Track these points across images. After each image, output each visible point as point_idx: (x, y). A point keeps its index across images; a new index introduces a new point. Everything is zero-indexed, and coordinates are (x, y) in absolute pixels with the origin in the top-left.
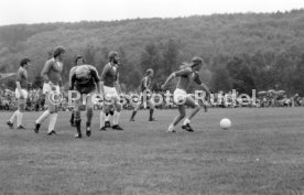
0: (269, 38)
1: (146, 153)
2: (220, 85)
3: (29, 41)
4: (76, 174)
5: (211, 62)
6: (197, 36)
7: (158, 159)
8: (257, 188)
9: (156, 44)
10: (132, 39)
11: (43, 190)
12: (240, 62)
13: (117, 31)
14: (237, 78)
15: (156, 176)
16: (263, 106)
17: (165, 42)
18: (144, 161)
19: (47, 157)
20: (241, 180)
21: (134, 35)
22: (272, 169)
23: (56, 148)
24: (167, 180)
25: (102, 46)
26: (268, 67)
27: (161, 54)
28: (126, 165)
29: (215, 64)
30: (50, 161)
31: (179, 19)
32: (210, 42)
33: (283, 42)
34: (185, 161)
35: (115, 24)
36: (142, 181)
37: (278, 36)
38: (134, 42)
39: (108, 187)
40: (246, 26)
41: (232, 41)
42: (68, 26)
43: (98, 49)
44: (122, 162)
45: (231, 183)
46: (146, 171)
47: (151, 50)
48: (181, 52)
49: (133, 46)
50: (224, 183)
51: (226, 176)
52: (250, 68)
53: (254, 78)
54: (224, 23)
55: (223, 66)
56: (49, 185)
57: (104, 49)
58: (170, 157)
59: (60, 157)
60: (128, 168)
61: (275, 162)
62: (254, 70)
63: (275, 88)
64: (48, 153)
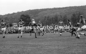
1: (74, 44)
3: (39, 14)
7: (78, 46)
9: (75, 13)
10: (68, 12)
15: (77, 50)
17: (78, 13)
18: (74, 46)
21: (69, 11)
23: (48, 43)
27: (77, 16)
31: (82, 6)
35: (63, 8)
36: (73, 52)
42: (50, 9)
43: (59, 15)
44: (68, 47)
47: (74, 15)
57: (61, 15)
58: (81, 45)
64: (46, 45)
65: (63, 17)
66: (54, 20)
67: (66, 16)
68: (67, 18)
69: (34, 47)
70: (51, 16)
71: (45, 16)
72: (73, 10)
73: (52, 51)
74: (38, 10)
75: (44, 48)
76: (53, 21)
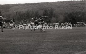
0: (80, 7)
1: (44, 40)
2: (66, 20)
3: (10, 9)
4: (24, 46)
5: (63, 14)
6: (59, 7)
7: (48, 41)
8: (76, 49)
9: (47, 9)
11: (15, 50)
12: (71, 14)
13: (36, 6)
14: (71, 19)
16: (78, 26)
17: (50, 9)
18: (44, 42)
19: (16, 41)
20: (72, 47)
22: (80, 44)
23: (19, 39)
24: (50, 47)
25: (31, 10)
26: (80, 16)
27: (49, 12)
28: (39, 43)
29: (64, 15)
30: (17, 42)
31: (54, 2)
32: (63, 9)
33: (84, 9)
34: (56, 42)
35: (35, 4)
36: (43, 47)
37: (82, 7)
38: (41, 9)
39: (33, 49)
40: (73, 4)
41: (69, 9)
42: (22, 5)
43: (31, 11)
44: (38, 42)
45: (69, 48)
46: (44, 45)
47: (46, 11)
48: (54, 12)
49: (41, 10)
50: (67, 48)
51: (68, 46)
52: (74, 16)
53: (76, 19)
54: (67, 3)
55: (66, 15)
56: (16, 49)
57: (32, 11)
58: (51, 41)
59: (20, 41)
60: (39, 44)
61: (81, 42)
62: (75, 16)
63: (81, 21)
64: (16, 40)
65: (34, 13)
66: (25, 15)
67: (38, 12)
68: (38, 14)
69: (3, 43)
70: (23, 11)
71: (16, 11)
72: (45, 6)
73: (22, 46)
74: (9, 5)
75: (14, 44)
76: (25, 17)
